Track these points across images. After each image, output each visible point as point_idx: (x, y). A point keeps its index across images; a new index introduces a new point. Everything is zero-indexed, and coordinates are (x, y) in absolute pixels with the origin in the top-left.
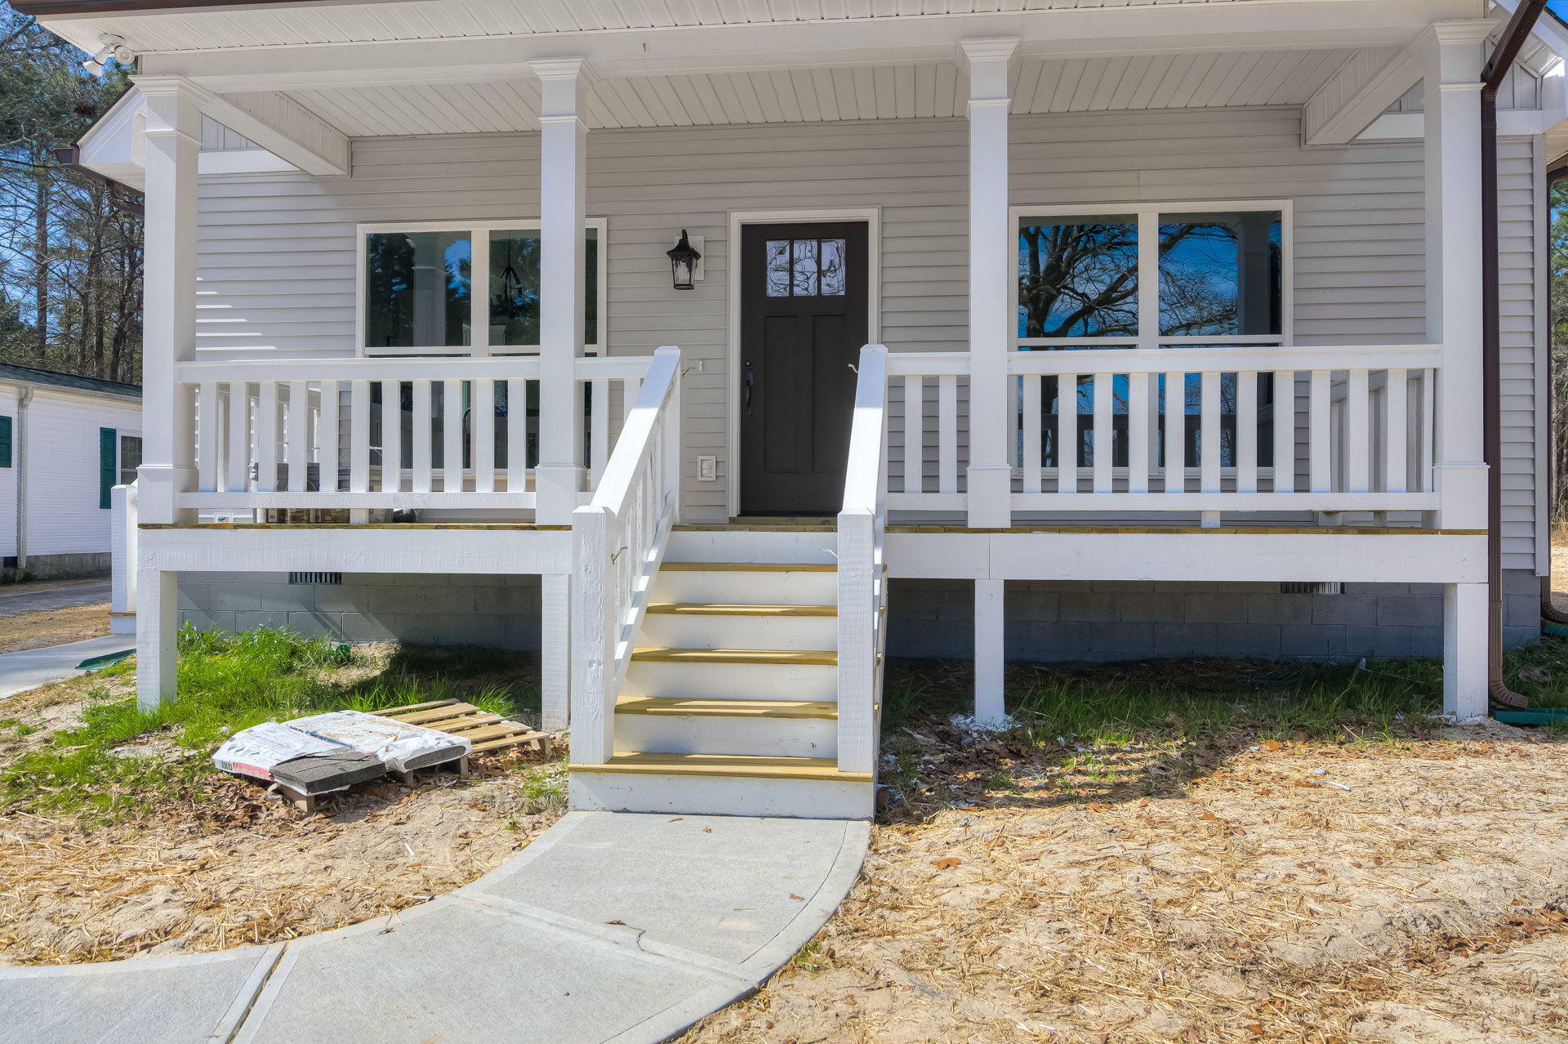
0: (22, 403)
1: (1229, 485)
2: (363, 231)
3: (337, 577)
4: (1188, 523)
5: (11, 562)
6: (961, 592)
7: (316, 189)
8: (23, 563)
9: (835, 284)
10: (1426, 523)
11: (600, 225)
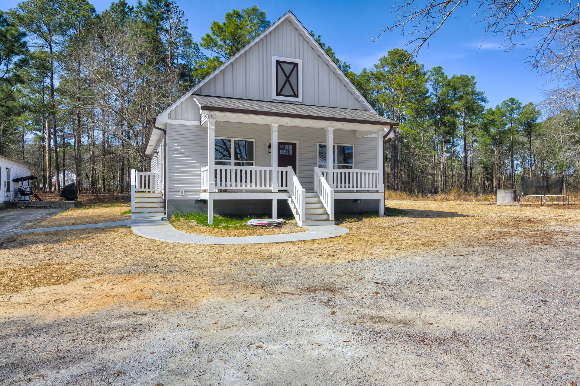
1: (357, 187)
4: (352, 192)
9: (291, 153)
10: (377, 192)
11: (254, 140)
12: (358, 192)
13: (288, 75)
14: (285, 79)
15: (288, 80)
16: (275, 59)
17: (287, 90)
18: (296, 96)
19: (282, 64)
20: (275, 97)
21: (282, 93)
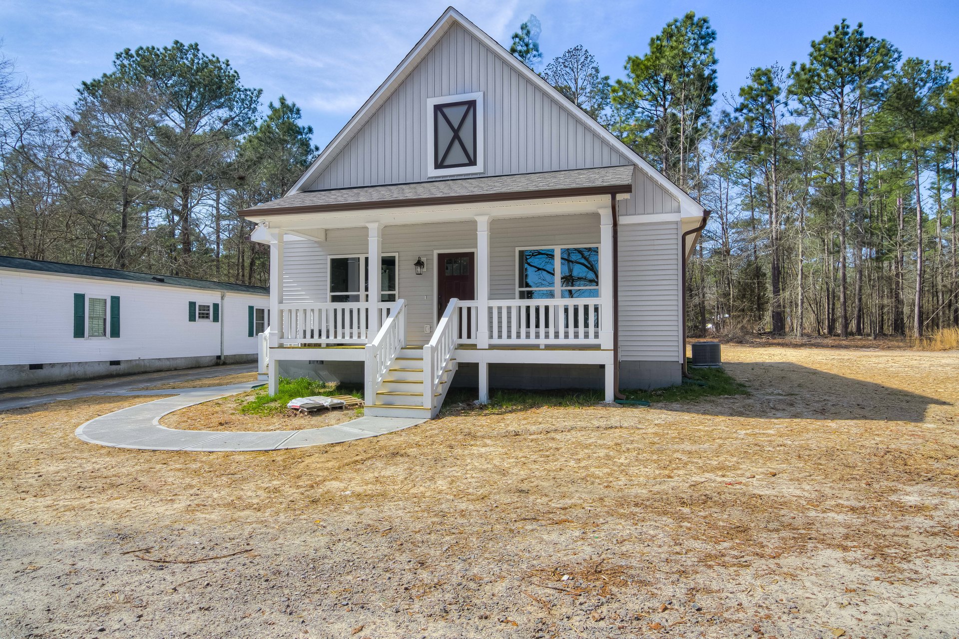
0: (222, 298)
1: (547, 336)
2: (329, 258)
3: (322, 362)
4: (536, 347)
5: (219, 357)
6: (475, 366)
7: (316, 245)
8: (223, 358)
9: (466, 272)
10: (597, 347)
11: (396, 255)
12: (549, 347)
13: (456, 126)
14: (452, 134)
15: (456, 137)
16: (431, 103)
17: (457, 154)
18: (472, 162)
19: (446, 110)
20: (432, 172)
21: (446, 163)
